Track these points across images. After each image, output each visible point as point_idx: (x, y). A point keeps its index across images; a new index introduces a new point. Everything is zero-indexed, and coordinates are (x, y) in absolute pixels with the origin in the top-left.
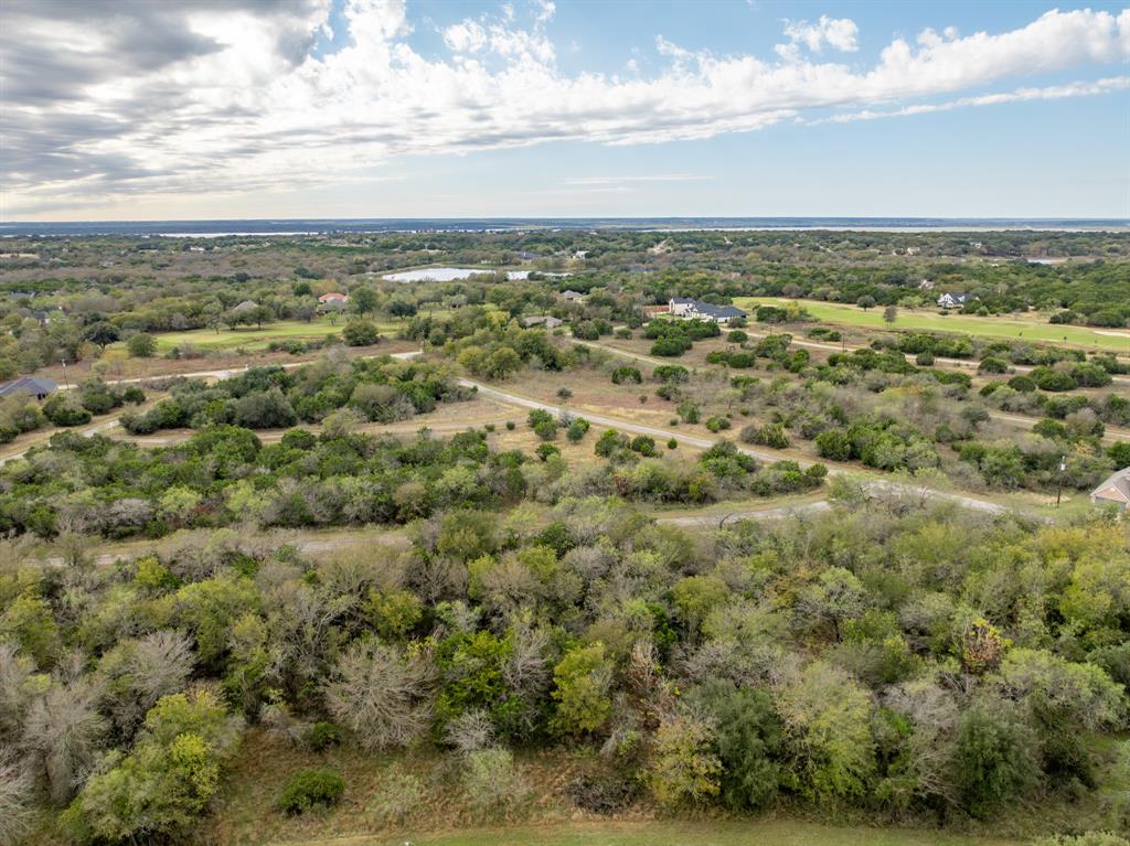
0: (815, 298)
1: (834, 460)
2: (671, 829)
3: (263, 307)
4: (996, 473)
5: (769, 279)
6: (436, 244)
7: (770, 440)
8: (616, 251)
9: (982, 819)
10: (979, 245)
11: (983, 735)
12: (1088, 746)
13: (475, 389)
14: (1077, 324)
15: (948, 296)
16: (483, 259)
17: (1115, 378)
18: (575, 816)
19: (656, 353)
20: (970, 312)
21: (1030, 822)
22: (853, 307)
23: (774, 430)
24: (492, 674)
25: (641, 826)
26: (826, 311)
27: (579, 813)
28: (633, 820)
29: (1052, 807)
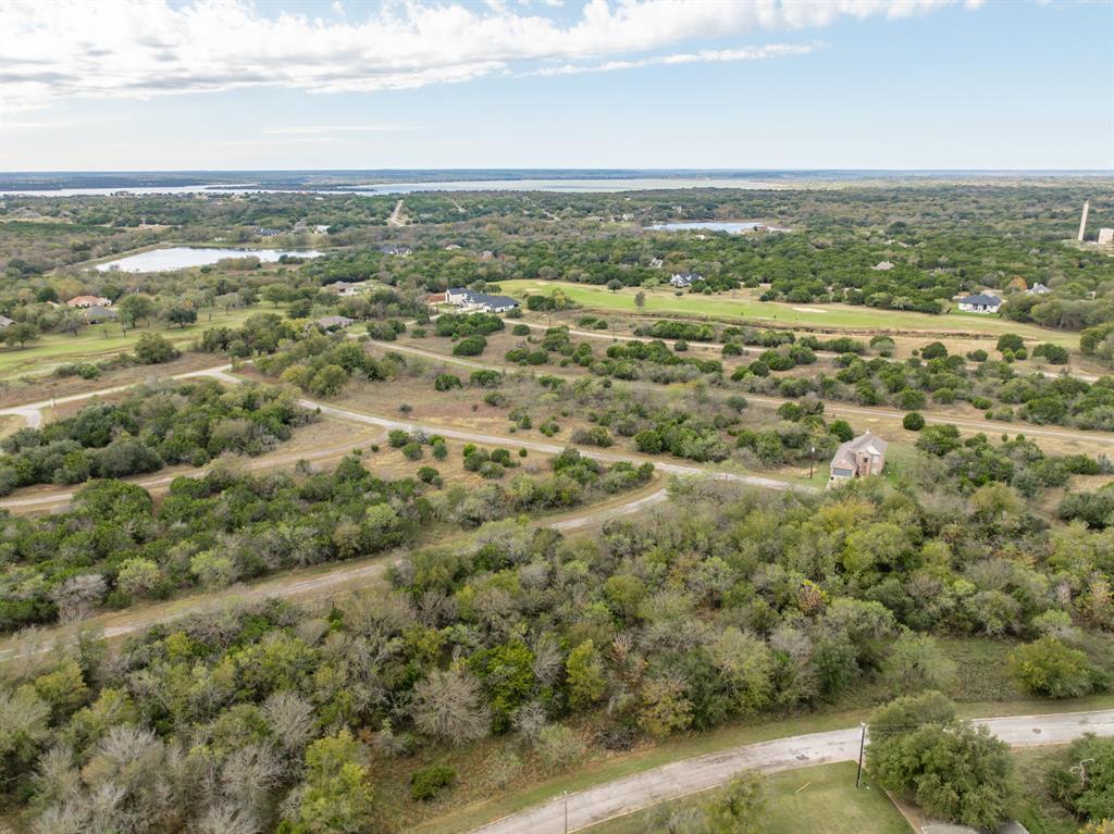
0: (569, 280)
1: (650, 453)
2: (668, 750)
3: (26, 324)
4: (768, 455)
5: (523, 260)
6: (155, 218)
7: (599, 441)
8: (356, 224)
9: (831, 703)
10: (680, 209)
11: (831, 656)
12: (876, 646)
13: (319, 411)
14: (778, 301)
15: (678, 276)
16: (218, 236)
17: (818, 355)
18: (608, 756)
19: (458, 352)
20: (698, 291)
21: (856, 699)
22: (604, 288)
23: (601, 432)
24: (528, 676)
25: (650, 752)
26: (581, 294)
27: (610, 754)
28: (644, 750)
29: (865, 688)
